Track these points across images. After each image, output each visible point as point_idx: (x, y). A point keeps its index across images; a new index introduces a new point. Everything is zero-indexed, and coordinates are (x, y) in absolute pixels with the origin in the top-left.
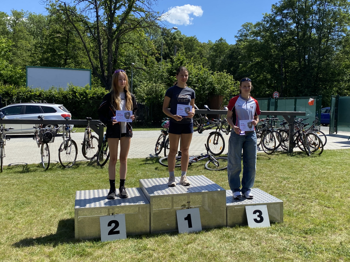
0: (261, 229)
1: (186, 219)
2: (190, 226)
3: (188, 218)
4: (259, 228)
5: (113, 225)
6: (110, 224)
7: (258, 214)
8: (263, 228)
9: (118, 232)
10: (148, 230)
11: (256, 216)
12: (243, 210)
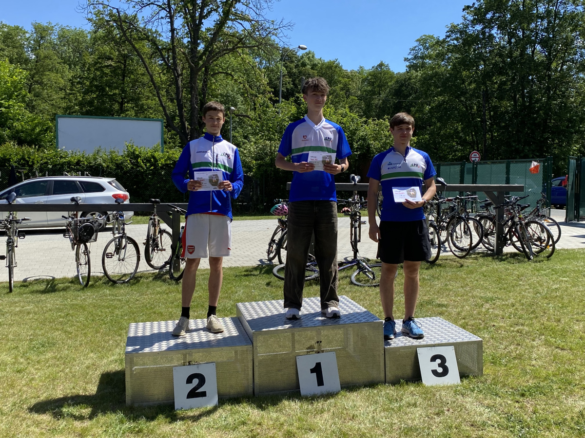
0: (444, 387)
1: (312, 371)
2: (320, 382)
3: (317, 369)
4: (442, 385)
5: (196, 381)
6: (189, 380)
7: (439, 361)
8: (448, 385)
9: (204, 394)
10: (251, 390)
11: (435, 365)
12: (414, 355)
